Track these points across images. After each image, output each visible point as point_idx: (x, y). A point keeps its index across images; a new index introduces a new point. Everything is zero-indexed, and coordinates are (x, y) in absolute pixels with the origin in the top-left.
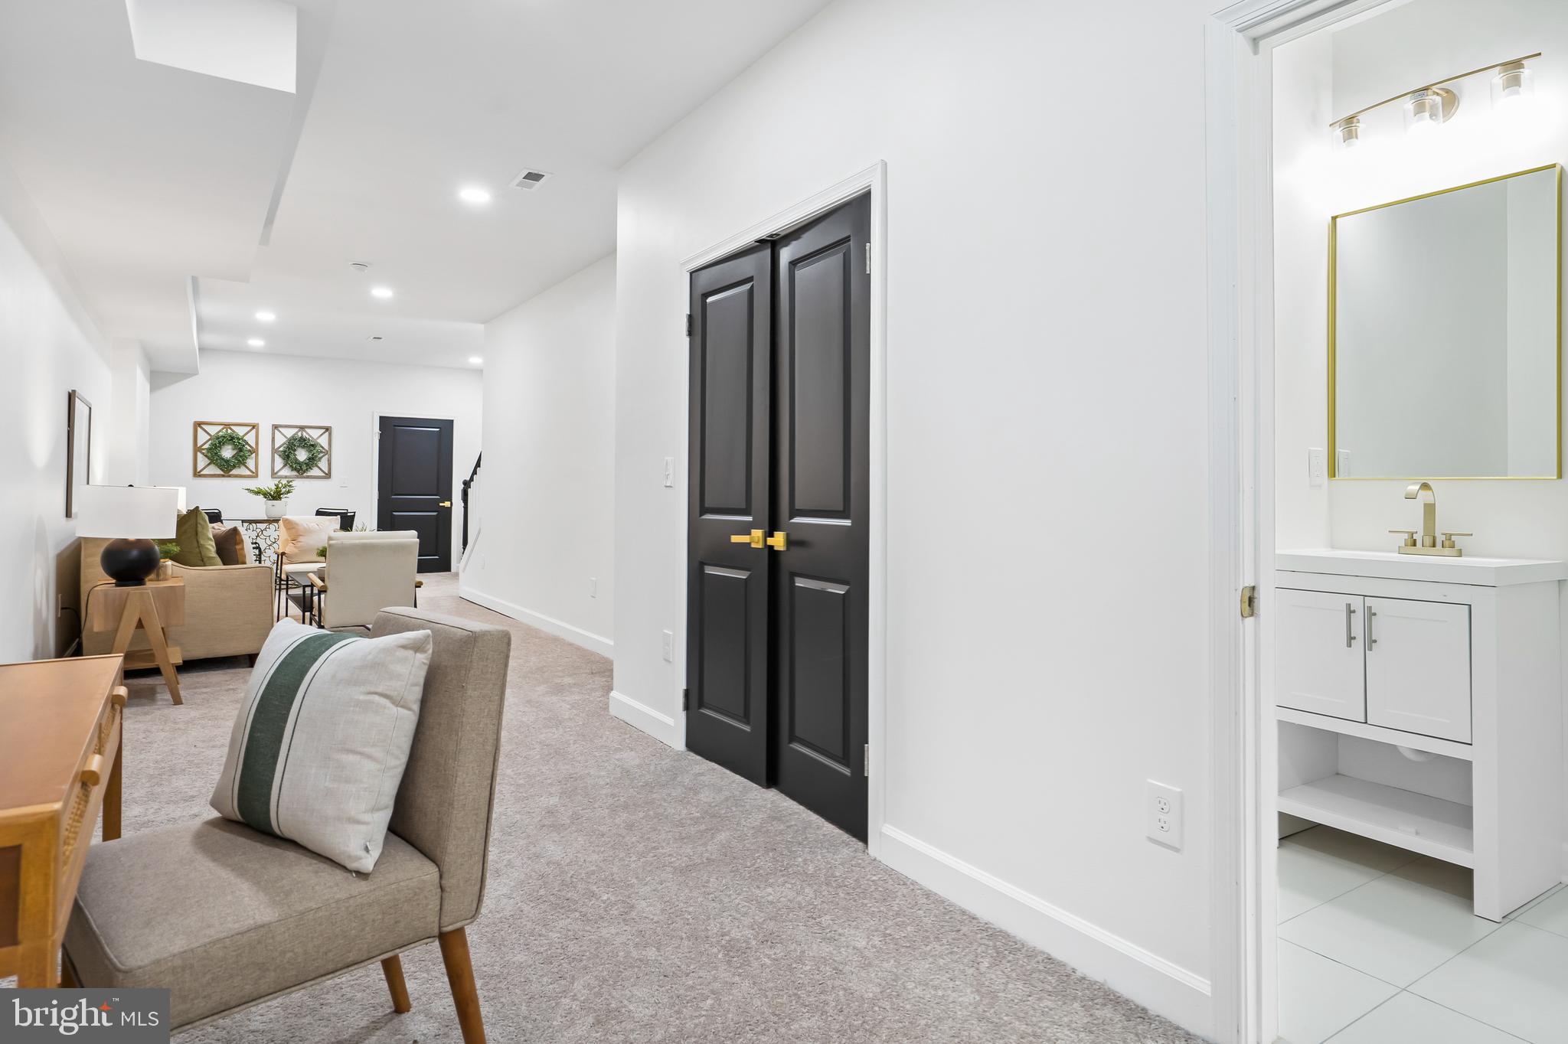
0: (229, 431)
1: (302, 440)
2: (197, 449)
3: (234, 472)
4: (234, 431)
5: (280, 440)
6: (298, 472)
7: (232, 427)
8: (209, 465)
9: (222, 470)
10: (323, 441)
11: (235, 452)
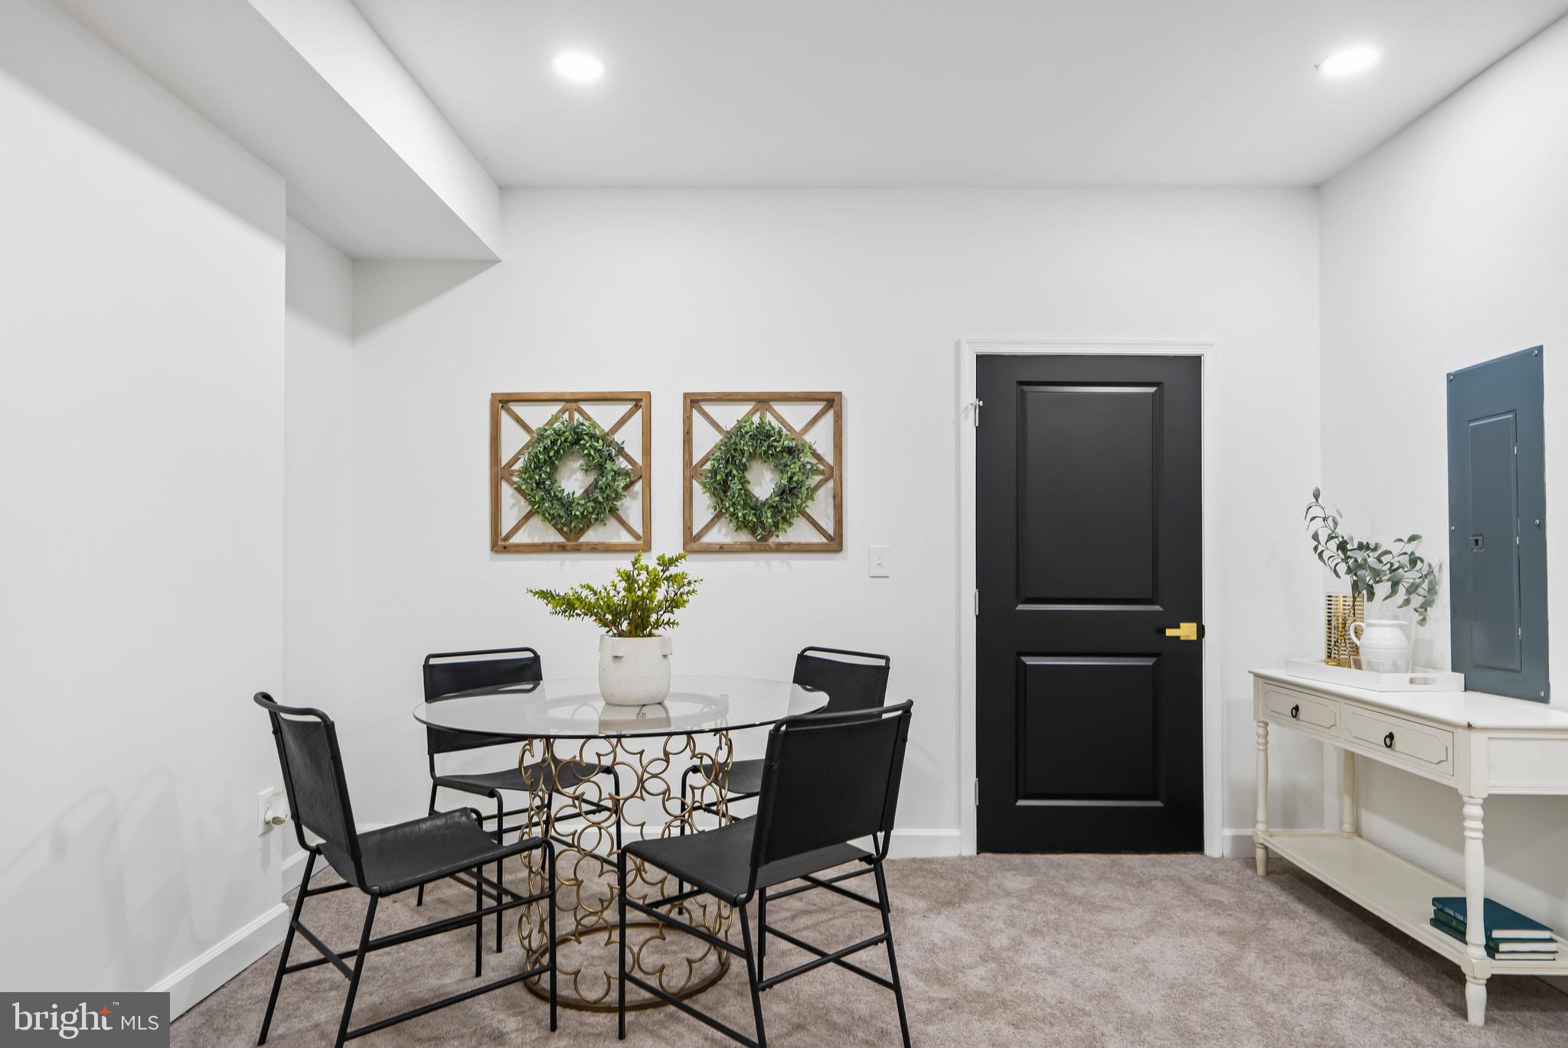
0: (577, 416)
1: (763, 435)
2: (499, 474)
3: (591, 536)
4: (588, 418)
5: (706, 440)
6: (753, 531)
7: (587, 408)
8: (528, 517)
9: (560, 531)
10: (820, 439)
11: (591, 478)
